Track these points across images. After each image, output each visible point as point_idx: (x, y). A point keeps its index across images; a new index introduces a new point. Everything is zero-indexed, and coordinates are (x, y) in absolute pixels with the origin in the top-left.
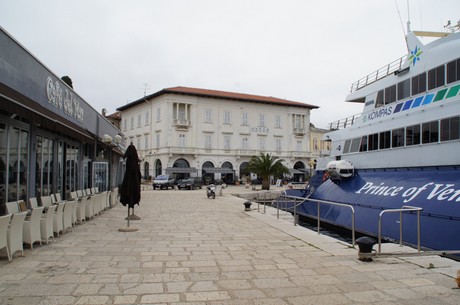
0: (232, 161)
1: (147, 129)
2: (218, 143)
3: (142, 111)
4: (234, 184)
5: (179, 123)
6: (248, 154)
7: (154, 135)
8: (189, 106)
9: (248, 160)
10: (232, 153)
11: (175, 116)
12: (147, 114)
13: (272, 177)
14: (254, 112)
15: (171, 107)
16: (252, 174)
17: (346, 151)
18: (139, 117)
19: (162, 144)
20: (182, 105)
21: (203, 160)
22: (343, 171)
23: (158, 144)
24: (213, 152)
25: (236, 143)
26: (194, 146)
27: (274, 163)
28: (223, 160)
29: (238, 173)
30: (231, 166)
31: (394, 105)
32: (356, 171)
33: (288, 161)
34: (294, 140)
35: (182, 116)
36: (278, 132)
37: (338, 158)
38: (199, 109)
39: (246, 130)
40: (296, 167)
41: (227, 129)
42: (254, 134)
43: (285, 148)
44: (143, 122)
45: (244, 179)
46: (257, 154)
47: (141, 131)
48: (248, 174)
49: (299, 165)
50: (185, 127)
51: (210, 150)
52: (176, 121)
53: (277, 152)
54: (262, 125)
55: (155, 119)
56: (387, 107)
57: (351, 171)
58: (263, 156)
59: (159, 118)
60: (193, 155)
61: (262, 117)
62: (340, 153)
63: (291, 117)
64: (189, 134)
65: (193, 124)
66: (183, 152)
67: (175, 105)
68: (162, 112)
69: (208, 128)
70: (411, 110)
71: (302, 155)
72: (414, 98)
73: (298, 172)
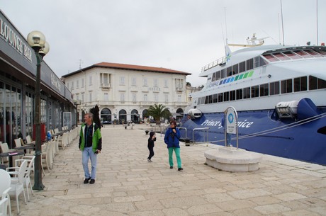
0: (137, 109)
1: (83, 90)
2: (129, 98)
3: (79, 78)
4: (139, 123)
5: (104, 86)
6: (147, 104)
7: (89, 94)
8: (110, 75)
9: (147, 108)
10: (137, 104)
11: (101, 82)
12: (83, 80)
13: (163, 118)
14: (151, 78)
15: (99, 76)
16: (150, 117)
17: (198, 104)
18: (78, 82)
19: (93, 99)
20: (106, 74)
21: (119, 109)
22: (196, 114)
23: (91, 99)
24: (126, 104)
25: (140, 98)
26: (114, 100)
27: (163, 110)
28: (132, 108)
29: (141, 117)
30: (137, 112)
31: (219, 81)
32: (203, 114)
33: (173, 108)
34: (176, 95)
35: (106, 81)
36: (166, 90)
37: (195, 107)
38: (116, 77)
39: (146, 89)
40: (178, 112)
41: (134, 89)
42: (151, 92)
43: (170, 100)
44: (80, 85)
45: (145, 120)
46: (153, 104)
47: (79, 91)
48: (148, 117)
49: (180, 111)
50: (108, 88)
51: (123, 102)
52: (102, 84)
53: (166, 103)
54: (156, 86)
55: (88, 84)
56: (216, 81)
57: (200, 114)
58: (156, 106)
59: (91, 82)
60: (113, 106)
61: (156, 81)
62: (196, 105)
63: (174, 81)
64: (110, 93)
65: (113, 86)
66: (107, 104)
67: (101, 74)
68: (93, 78)
69: (122, 88)
70: (226, 84)
71: (182, 104)
72: (227, 78)
73: (179, 115)
